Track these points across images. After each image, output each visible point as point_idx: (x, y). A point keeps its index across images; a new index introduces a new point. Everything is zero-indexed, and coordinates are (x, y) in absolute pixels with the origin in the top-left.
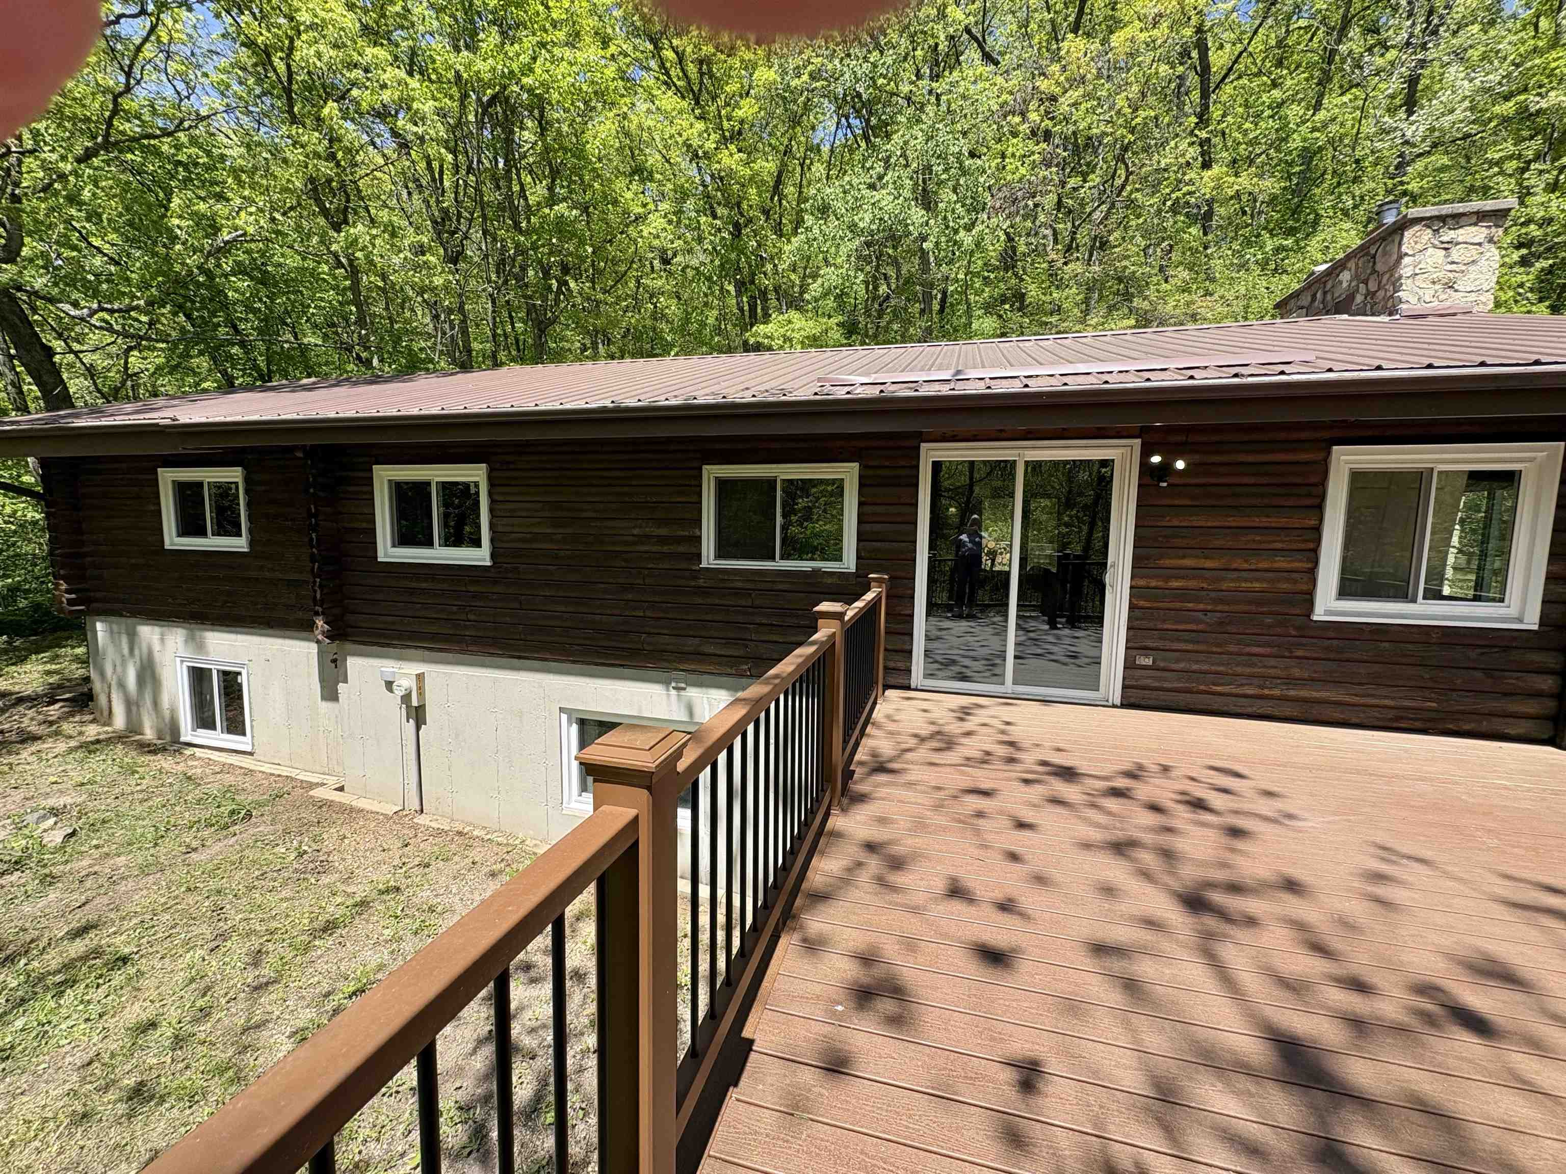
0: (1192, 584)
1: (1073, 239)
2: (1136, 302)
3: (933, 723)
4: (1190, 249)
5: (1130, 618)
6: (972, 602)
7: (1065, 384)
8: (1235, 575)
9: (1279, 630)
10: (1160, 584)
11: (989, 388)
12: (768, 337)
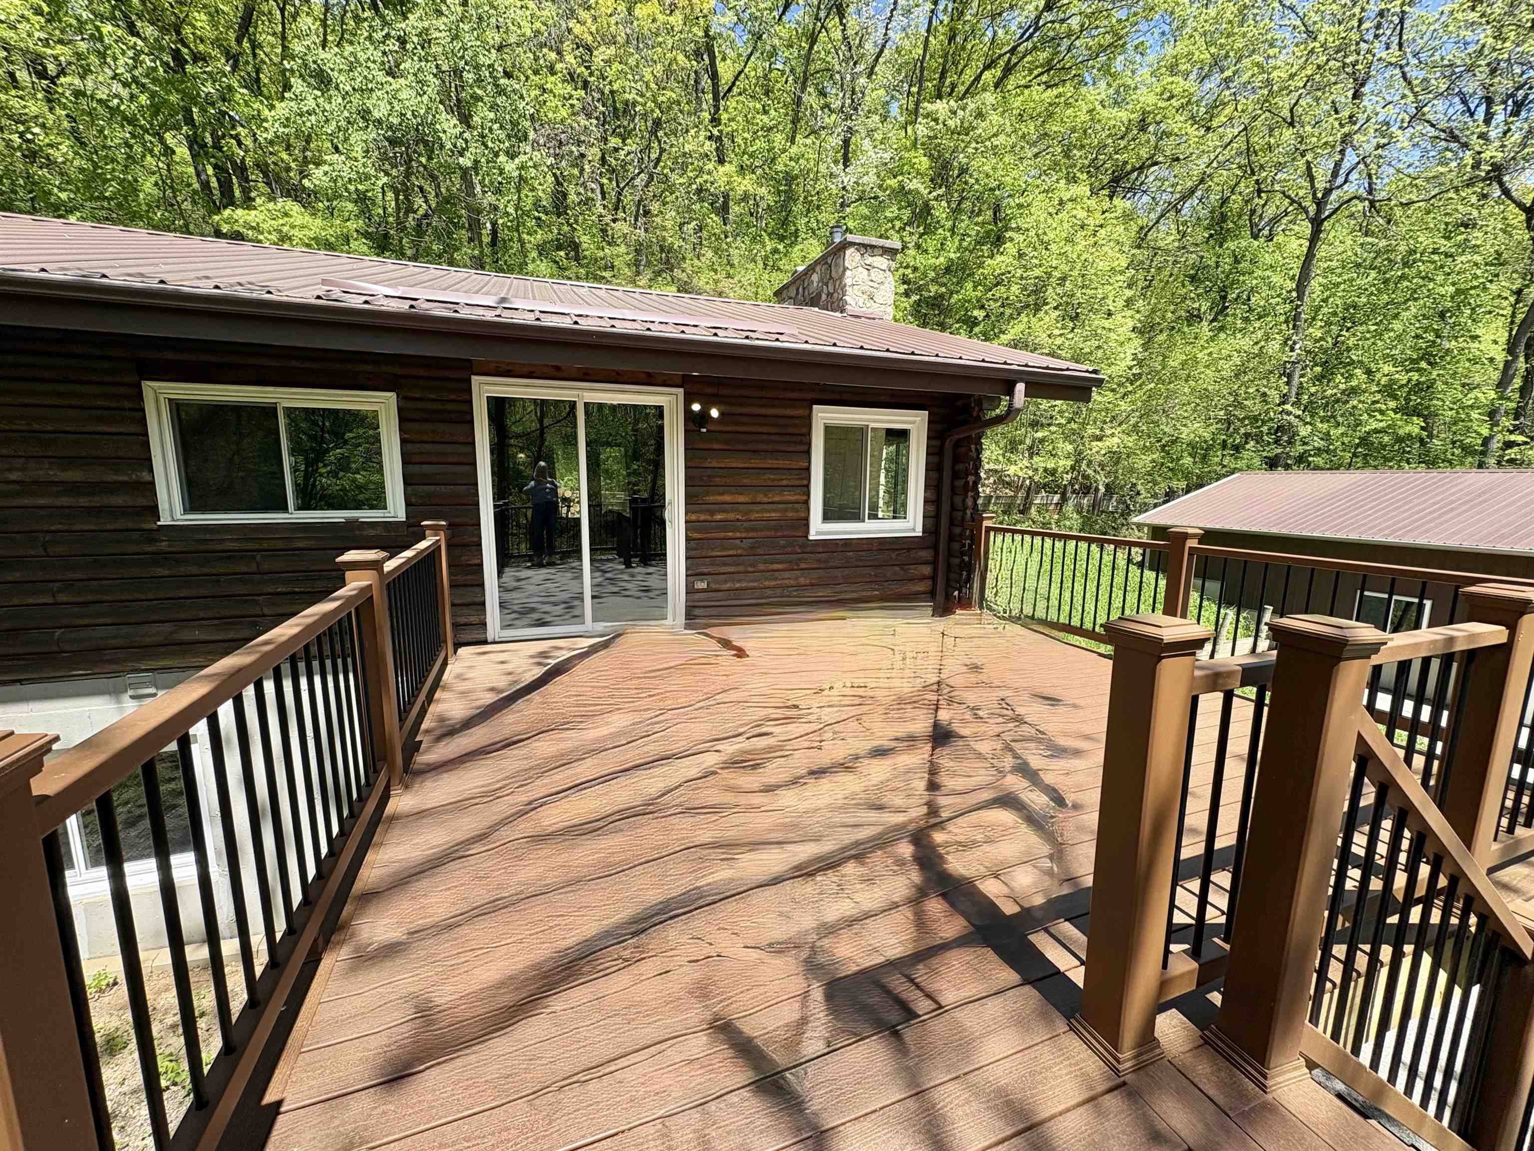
0: (731, 516)
1: (619, 200)
2: (677, 272)
3: (510, 674)
4: (715, 234)
5: (687, 549)
6: (552, 553)
7: (613, 326)
8: (760, 507)
9: (789, 549)
10: (709, 518)
11: (538, 319)
12: (252, 228)
